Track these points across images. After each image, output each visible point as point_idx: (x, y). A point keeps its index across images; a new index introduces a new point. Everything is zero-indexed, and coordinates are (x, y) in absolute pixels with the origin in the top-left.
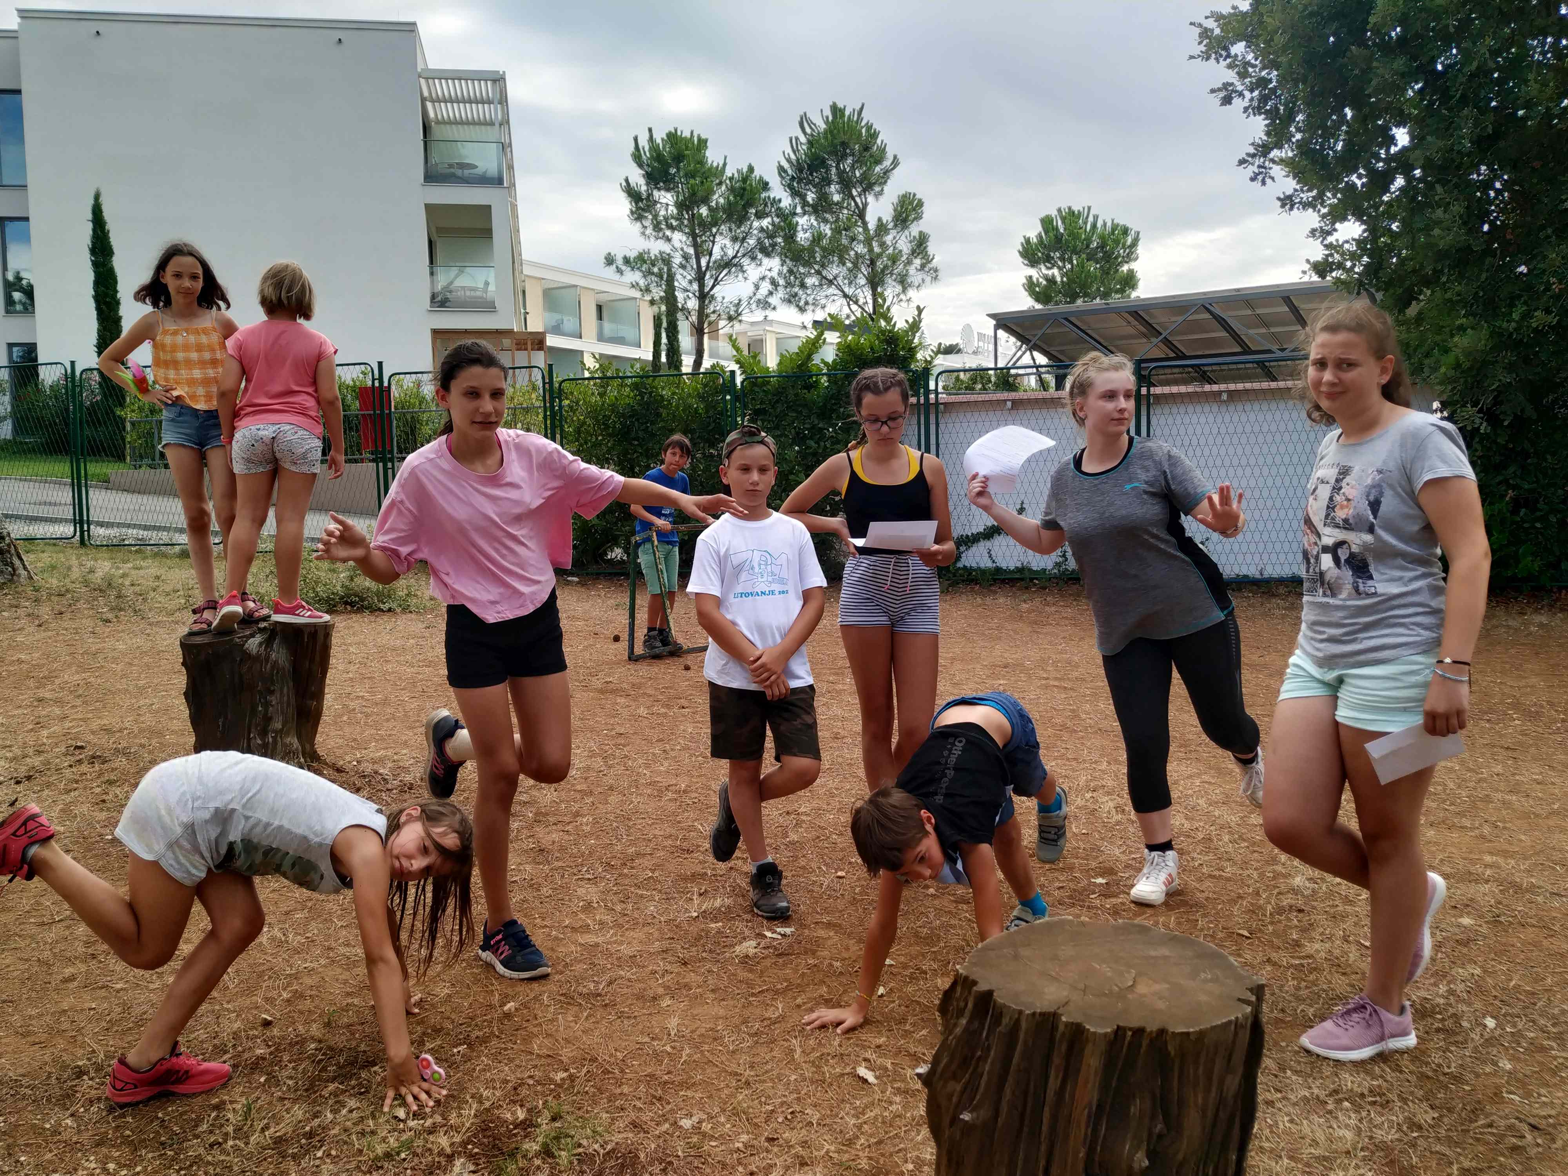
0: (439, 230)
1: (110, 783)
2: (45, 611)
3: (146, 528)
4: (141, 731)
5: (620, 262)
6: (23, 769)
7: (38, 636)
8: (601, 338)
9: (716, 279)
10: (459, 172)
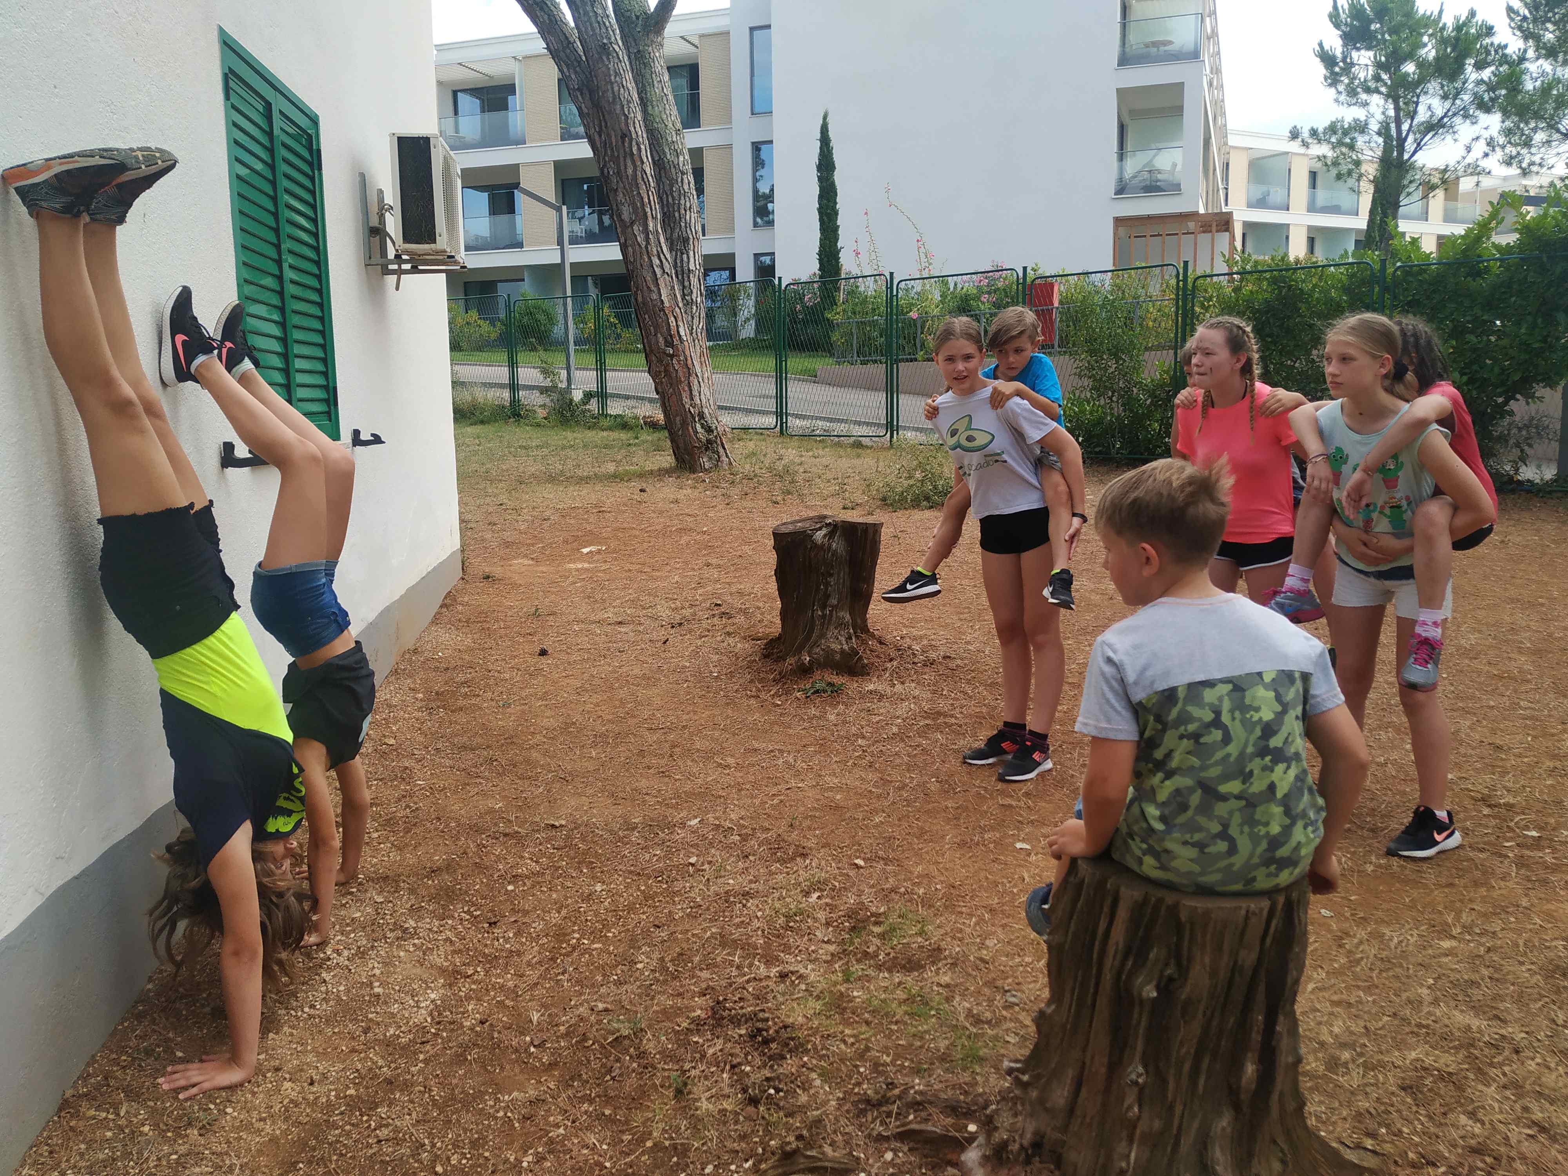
0: (1133, 113)
1: (729, 634)
2: (735, 492)
3: (831, 420)
4: (763, 596)
5: (1306, 134)
6: (678, 617)
7: (724, 513)
8: (1312, 208)
9: (1419, 144)
10: (1154, 50)
